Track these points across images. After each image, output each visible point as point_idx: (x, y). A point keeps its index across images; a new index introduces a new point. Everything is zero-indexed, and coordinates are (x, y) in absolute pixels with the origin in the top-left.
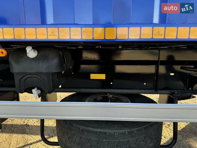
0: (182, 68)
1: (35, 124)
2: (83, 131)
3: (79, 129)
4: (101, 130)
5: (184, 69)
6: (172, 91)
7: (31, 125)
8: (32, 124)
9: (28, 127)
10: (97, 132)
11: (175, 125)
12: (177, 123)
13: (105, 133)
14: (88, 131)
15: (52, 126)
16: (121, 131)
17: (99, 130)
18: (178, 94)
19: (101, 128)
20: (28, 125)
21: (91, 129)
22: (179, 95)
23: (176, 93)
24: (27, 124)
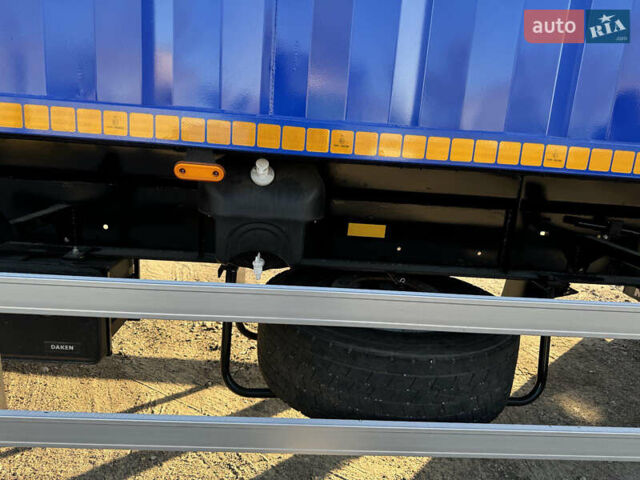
0: (566, 220)
1: (145, 355)
2: (355, 355)
3: (346, 350)
4: (397, 354)
5: (571, 223)
6: (543, 273)
7: (136, 358)
8: (137, 354)
9: (126, 361)
10: (389, 358)
11: (545, 343)
12: (549, 338)
13: (409, 360)
14: (367, 355)
15: (199, 359)
16: (442, 356)
17: (392, 353)
18: (554, 280)
19: (395, 350)
20: (126, 357)
21: (373, 350)
22: (557, 283)
23: (551, 277)
24: (120, 354)
